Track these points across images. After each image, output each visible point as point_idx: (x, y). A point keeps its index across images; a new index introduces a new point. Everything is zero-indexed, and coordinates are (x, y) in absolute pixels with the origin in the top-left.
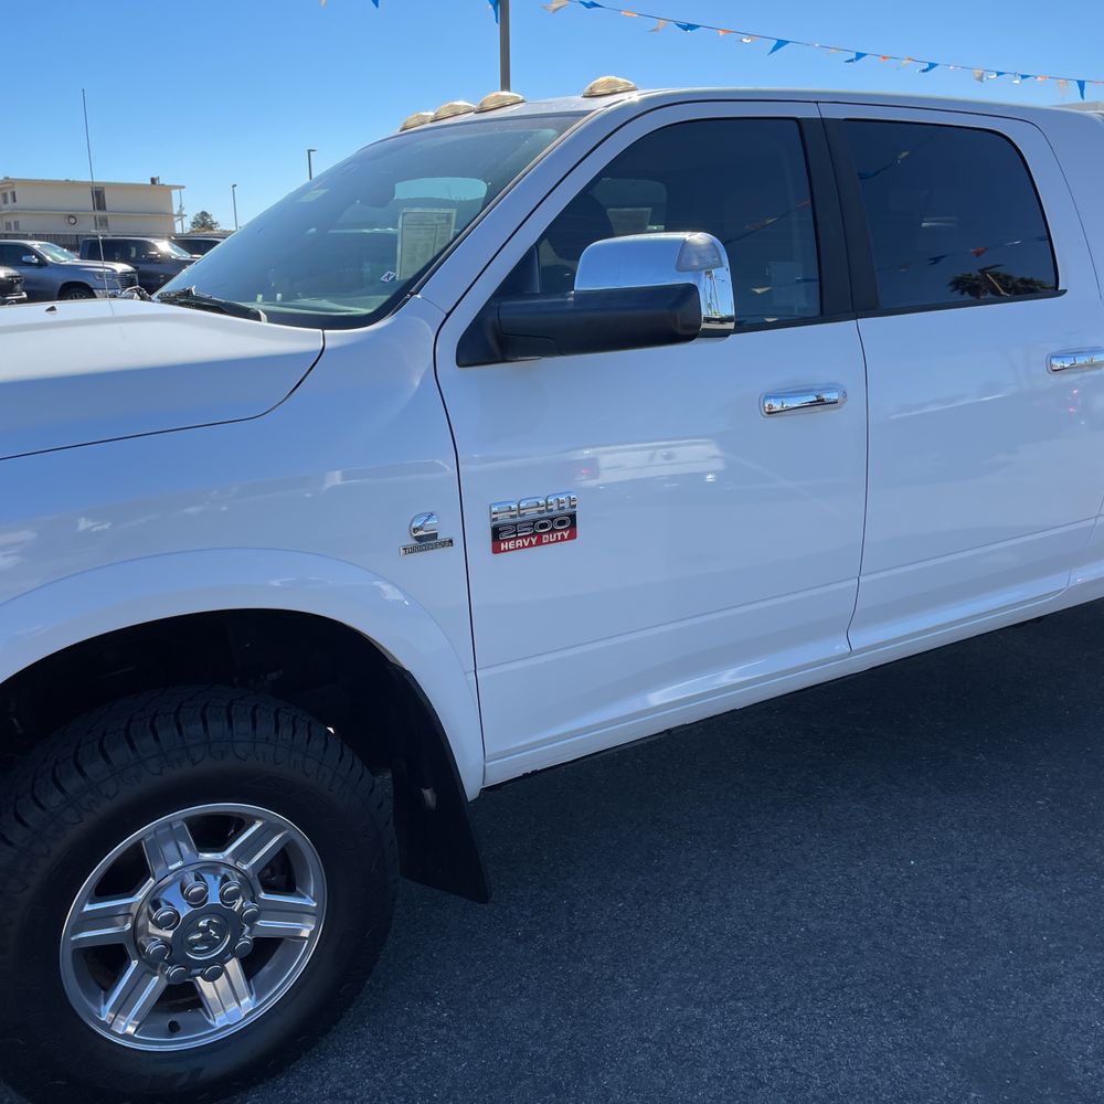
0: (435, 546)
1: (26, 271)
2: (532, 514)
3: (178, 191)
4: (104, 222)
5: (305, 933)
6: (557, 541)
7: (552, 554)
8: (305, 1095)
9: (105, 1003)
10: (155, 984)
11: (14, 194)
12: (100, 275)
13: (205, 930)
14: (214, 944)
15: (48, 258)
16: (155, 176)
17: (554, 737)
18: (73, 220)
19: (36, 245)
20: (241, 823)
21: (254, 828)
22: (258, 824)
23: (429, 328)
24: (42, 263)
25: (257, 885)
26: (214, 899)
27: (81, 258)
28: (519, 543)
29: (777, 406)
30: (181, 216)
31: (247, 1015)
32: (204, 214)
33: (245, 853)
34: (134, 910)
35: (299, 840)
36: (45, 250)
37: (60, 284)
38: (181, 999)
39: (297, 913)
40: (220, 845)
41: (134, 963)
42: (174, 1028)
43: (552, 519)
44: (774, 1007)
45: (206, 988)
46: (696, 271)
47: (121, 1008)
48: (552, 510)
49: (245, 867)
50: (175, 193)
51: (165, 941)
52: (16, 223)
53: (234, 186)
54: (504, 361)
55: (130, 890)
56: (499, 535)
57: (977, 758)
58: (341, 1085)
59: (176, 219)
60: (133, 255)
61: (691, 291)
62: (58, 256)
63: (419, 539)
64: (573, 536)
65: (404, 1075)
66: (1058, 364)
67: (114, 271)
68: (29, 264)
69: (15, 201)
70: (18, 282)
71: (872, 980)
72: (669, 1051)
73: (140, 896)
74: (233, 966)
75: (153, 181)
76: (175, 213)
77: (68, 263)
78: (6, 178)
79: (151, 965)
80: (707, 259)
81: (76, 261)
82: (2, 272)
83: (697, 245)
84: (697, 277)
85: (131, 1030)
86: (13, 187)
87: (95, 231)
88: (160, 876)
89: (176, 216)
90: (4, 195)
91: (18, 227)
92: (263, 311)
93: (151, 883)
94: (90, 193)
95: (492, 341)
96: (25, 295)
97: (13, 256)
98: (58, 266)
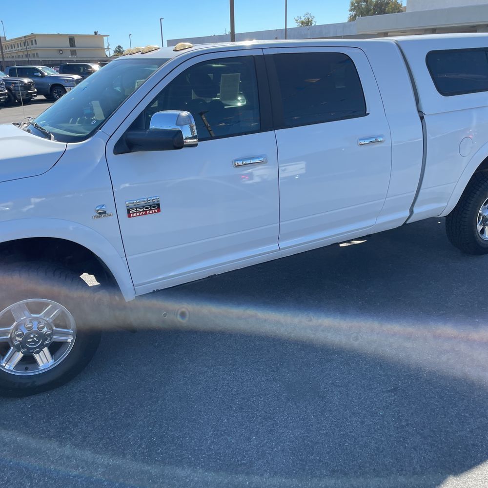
0: (105, 216)
1: (36, 79)
2: (142, 204)
3: (106, 37)
4: (73, 53)
5: (70, 340)
6: (153, 213)
7: (152, 218)
8: (71, 391)
9: (3, 360)
10: (19, 355)
11: (36, 40)
12: (67, 80)
13: (32, 338)
14: (36, 343)
15: (46, 74)
16: (96, 31)
17: (158, 279)
18: (61, 52)
19: (40, 67)
20: (45, 305)
21: (49, 307)
22: (51, 305)
23: (103, 141)
24: (43, 76)
25: (53, 325)
26: (35, 329)
27: (60, 72)
28: (138, 214)
29: (240, 163)
30: (108, 49)
31: (51, 366)
32: (119, 47)
33: (48, 314)
34: (11, 331)
35: (65, 311)
36: (45, 70)
37: (51, 84)
38: (28, 360)
39: (67, 334)
41: (12, 348)
42: (27, 369)
43: (150, 206)
44: (232, 368)
45: (37, 357)
46: (181, 125)
47: (8, 361)
48: (149, 203)
49: (47, 319)
50: (105, 38)
51: (19, 341)
52: (37, 54)
53: (130, 35)
54: (131, 152)
55: (10, 325)
56: (130, 212)
57: (346, 287)
58: (83, 389)
59: (105, 50)
60: (82, 71)
61: (179, 132)
62: (50, 72)
63: (99, 213)
64: (159, 211)
65: (104, 386)
66: (363, 142)
67: (73, 78)
68: (38, 76)
69: (36, 44)
70: (33, 85)
71: (268, 360)
72: (192, 381)
73: (12, 327)
74: (46, 350)
75: (95, 33)
76: (106, 47)
77: (54, 75)
78: (32, 34)
79: (18, 348)
80: (186, 121)
81: (58, 74)
82: (26, 80)
83: (183, 117)
84: (182, 128)
85: (12, 368)
86: (35, 37)
87: (70, 57)
88: (18, 321)
89: (106, 49)
90: (32, 41)
91: (38, 56)
92: (53, 134)
93: (15, 323)
94: (68, 39)
95: (126, 145)
96: (36, 90)
97: (30, 73)
98: (50, 77)
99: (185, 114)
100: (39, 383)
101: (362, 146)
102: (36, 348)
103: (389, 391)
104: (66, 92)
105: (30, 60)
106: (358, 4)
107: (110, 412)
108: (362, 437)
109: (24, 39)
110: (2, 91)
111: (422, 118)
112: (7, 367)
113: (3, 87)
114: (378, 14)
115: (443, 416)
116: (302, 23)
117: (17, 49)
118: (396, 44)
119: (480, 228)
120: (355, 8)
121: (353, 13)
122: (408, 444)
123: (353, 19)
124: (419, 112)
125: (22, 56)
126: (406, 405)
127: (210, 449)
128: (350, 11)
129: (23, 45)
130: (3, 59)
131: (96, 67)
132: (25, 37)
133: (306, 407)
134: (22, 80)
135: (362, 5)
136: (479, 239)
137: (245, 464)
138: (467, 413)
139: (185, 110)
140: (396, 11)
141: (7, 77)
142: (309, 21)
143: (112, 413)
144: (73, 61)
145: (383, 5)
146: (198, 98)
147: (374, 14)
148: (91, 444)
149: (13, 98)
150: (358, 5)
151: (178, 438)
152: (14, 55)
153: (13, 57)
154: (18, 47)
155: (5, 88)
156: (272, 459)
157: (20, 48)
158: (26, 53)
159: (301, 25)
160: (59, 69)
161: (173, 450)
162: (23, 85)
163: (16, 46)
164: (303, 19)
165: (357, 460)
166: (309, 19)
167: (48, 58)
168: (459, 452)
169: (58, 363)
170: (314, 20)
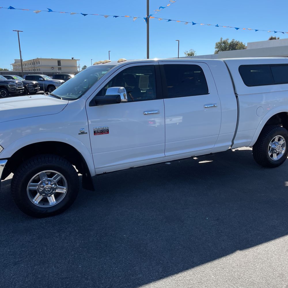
0: (84, 134)
1: (40, 82)
2: (101, 129)
3: (78, 61)
4: (60, 69)
5: (64, 192)
6: (105, 134)
7: (104, 136)
9: (34, 198)
10: (41, 197)
11: (39, 62)
12: (57, 83)
13: (48, 189)
15: (45, 79)
18: (53, 68)
19: (42, 75)
20: (54, 174)
21: (56, 175)
22: (57, 174)
23: (85, 100)
24: (44, 80)
25: (57, 184)
26: (49, 184)
27: (53, 78)
29: (147, 113)
30: (79, 67)
31: (55, 204)
32: (85, 66)
33: (55, 179)
34: (38, 185)
35: (63, 177)
36: (45, 77)
37: (48, 85)
38: (45, 201)
39: (63, 189)
40: (51, 178)
41: (38, 193)
42: (44, 204)
45: (49, 198)
46: (120, 93)
47: (36, 199)
48: (104, 129)
49: (55, 181)
51: (42, 190)
52: (39, 69)
54: (97, 106)
55: (38, 182)
56: (95, 133)
60: (65, 78)
61: (119, 96)
62: (48, 78)
63: (81, 132)
64: (108, 133)
66: (206, 106)
67: (60, 82)
68: (41, 80)
69: (39, 64)
70: (38, 84)
73: (39, 183)
74: (53, 195)
75: (72, 58)
76: (78, 66)
77: (50, 80)
78: (37, 58)
79: (41, 194)
80: (122, 91)
81: (52, 80)
82: (34, 82)
83: (121, 89)
84: (120, 94)
85: (37, 203)
86: (39, 60)
87: (58, 71)
88: (42, 181)
89: (78, 67)
90: (37, 62)
91: (40, 70)
92: (62, 97)
93: (41, 181)
94: (57, 62)
95: (95, 102)
96: (39, 88)
97: (37, 78)
98: (47, 81)
99: (122, 88)
100: (49, 211)
101: (206, 109)
102: (49, 194)
103: (215, 220)
104: (56, 89)
105: (35, 72)
106: (220, 44)
107: (82, 224)
108: (199, 236)
109: (33, 61)
110: (21, 87)
111: (237, 97)
112: (35, 202)
113: (22, 86)
114: (231, 50)
115: (239, 230)
116: (189, 54)
117: (29, 66)
118: (224, 62)
119: (270, 154)
120: (218, 47)
121: (217, 50)
122: (220, 239)
123: (217, 52)
124: (235, 94)
125: (31, 70)
126: (222, 225)
127: (128, 238)
128: (215, 48)
129: (32, 64)
130: (22, 71)
131: (72, 76)
132: (34, 60)
133: (174, 225)
134: (33, 82)
135: (222, 45)
136: (270, 159)
137: (144, 244)
138: (251, 229)
139: (122, 87)
140: (242, 48)
141: (24, 81)
142: (192, 54)
143: (83, 225)
144: (60, 73)
145: (234, 45)
146: (128, 86)
147: (229, 50)
148: (73, 236)
149: (27, 92)
150: (220, 46)
151: (114, 234)
152: (27, 69)
153: (26, 70)
154: (29, 65)
155: (23, 86)
156: (157, 242)
157: (30, 66)
158: (33, 69)
159: (187, 55)
160: (52, 77)
161: (111, 238)
162: (33, 84)
163: (28, 65)
164: (189, 52)
165: (195, 244)
166: (192, 52)
167: (46, 71)
168: (244, 242)
169: (58, 203)
170: (195, 53)
